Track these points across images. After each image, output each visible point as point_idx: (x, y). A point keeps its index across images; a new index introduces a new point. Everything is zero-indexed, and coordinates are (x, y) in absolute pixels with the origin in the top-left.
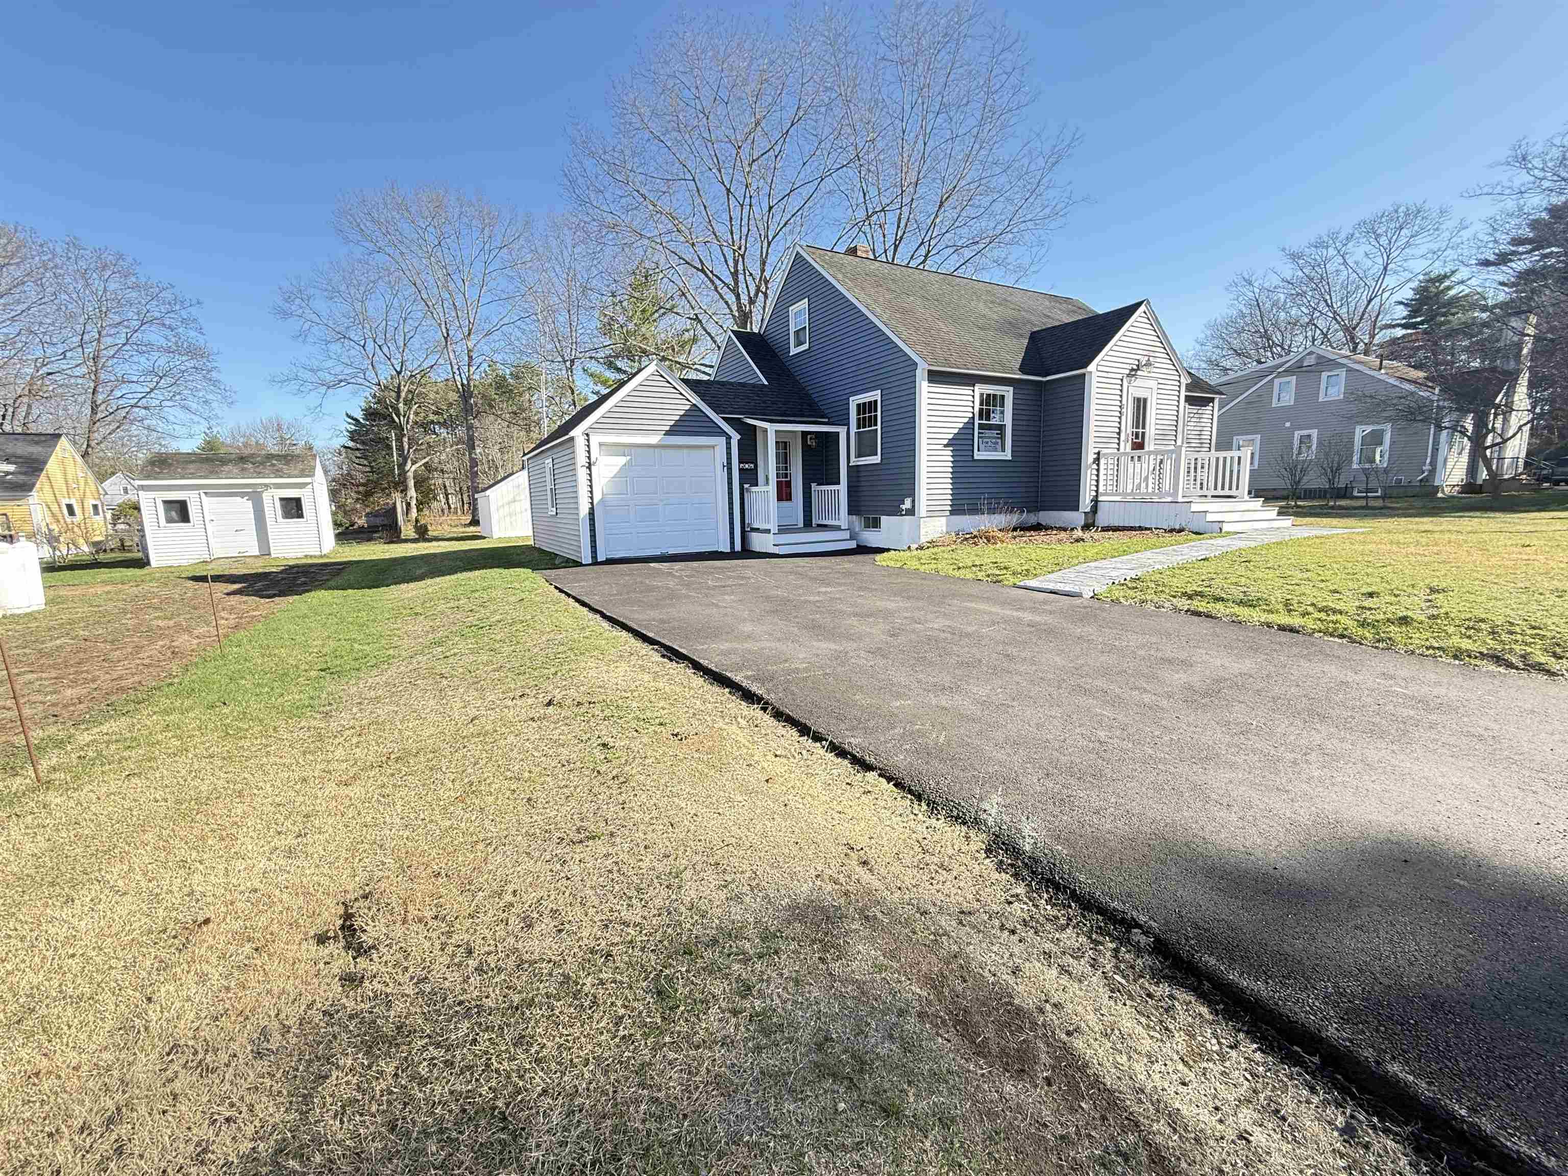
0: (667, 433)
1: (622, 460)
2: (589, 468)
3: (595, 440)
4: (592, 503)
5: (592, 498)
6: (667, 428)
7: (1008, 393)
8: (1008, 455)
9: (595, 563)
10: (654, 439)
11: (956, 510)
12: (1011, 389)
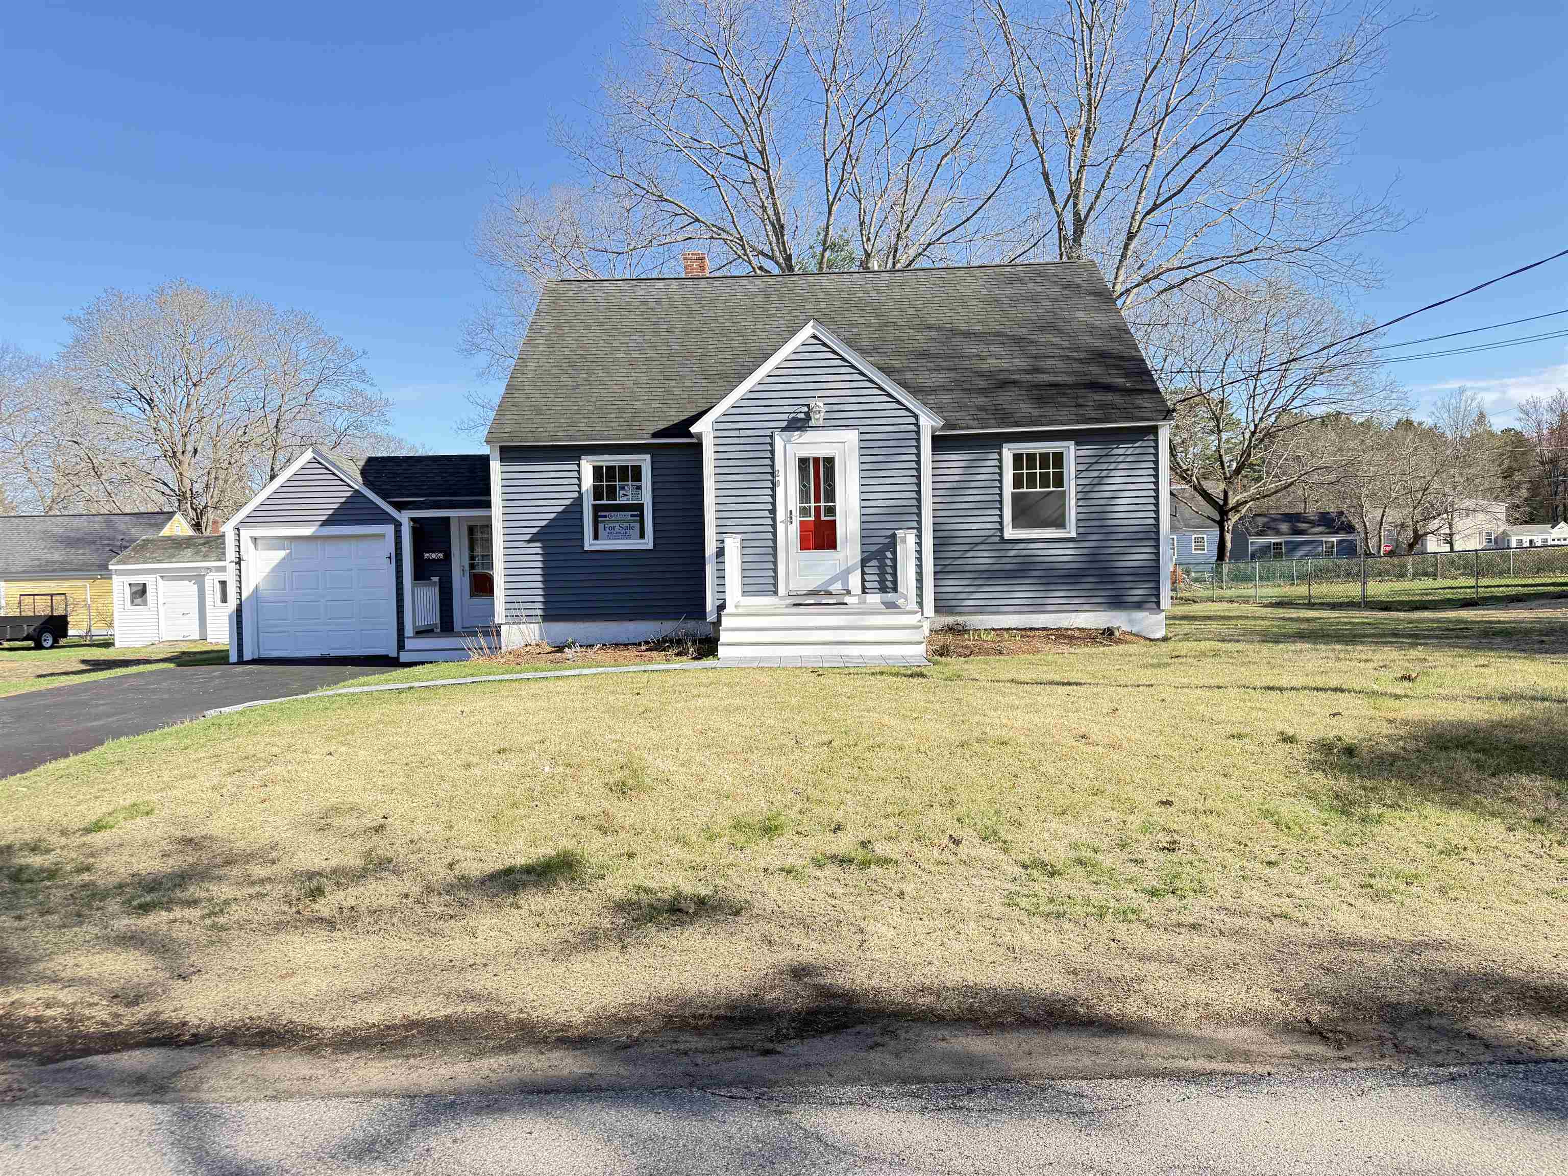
0: (325, 523)
1: (282, 554)
2: (238, 563)
3: (246, 534)
4: (240, 600)
5: (240, 594)
6: (324, 518)
7: (645, 461)
8: (648, 543)
9: (241, 662)
10: (307, 531)
11: (549, 616)
12: (648, 457)
